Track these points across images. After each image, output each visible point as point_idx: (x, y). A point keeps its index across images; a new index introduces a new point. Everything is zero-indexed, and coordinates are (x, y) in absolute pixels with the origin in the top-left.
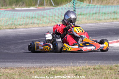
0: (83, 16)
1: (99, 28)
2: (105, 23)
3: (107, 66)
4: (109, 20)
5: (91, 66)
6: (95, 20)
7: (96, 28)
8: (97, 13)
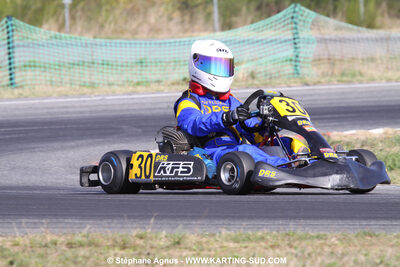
0: (38, 73)
1: (91, 112)
2: (108, 95)
3: (110, 235)
4: (123, 85)
5: (60, 236)
6: (78, 87)
7: (81, 112)
8: (83, 62)
